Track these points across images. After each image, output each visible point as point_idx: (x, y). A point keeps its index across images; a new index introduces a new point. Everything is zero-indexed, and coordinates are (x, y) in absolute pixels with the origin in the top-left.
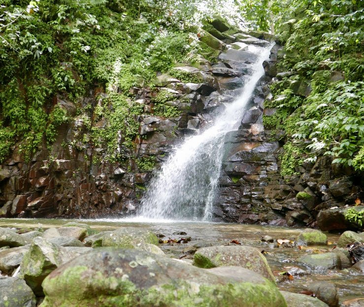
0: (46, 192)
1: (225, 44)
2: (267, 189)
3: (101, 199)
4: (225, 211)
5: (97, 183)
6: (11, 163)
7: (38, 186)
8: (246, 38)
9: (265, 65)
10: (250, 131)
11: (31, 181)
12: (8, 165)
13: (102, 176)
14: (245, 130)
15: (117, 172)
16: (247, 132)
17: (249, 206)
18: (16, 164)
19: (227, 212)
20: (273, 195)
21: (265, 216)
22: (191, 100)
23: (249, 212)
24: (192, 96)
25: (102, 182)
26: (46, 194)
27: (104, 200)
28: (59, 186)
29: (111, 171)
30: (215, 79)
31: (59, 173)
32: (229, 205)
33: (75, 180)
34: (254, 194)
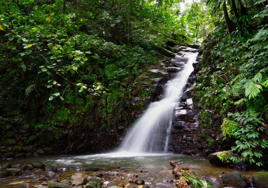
0: (86, 140)
1: (174, 53)
2: (195, 136)
3: (113, 142)
4: (174, 148)
5: (110, 134)
6: (69, 127)
7: (81, 138)
8: (185, 48)
9: (194, 65)
10: (186, 103)
11: (78, 135)
12: (67, 128)
13: (113, 131)
14: (183, 103)
15: (120, 128)
16: (184, 104)
17: (186, 145)
18: (71, 128)
19: (175, 148)
20: (197, 139)
21: (194, 150)
22: (156, 88)
23: (186, 148)
24: (156, 85)
25: (112, 134)
26: (85, 141)
27: (114, 143)
28: (92, 137)
29: (117, 128)
30: (169, 74)
31: (91, 130)
32: (176, 144)
33: (99, 133)
34: (188, 139)
